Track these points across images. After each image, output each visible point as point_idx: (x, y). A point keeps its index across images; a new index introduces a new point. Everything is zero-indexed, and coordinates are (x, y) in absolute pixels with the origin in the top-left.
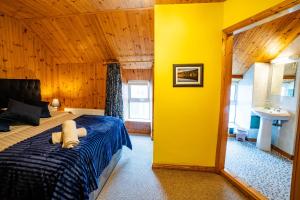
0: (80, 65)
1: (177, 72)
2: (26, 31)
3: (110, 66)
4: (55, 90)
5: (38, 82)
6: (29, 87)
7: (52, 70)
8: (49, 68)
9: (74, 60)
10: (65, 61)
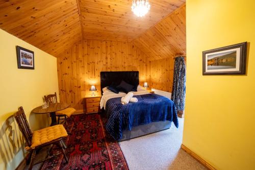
0: (161, 61)
1: (207, 59)
2: (133, 47)
3: (176, 59)
4: (148, 77)
5: (137, 72)
6: (133, 75)
7: (146, 65)
8: (145, 64)
9: (157, 58)
10: (153, 59)
